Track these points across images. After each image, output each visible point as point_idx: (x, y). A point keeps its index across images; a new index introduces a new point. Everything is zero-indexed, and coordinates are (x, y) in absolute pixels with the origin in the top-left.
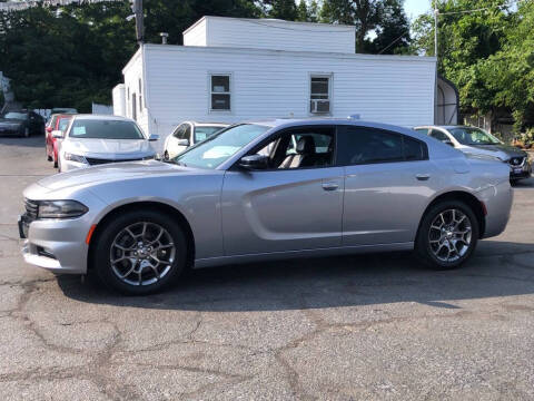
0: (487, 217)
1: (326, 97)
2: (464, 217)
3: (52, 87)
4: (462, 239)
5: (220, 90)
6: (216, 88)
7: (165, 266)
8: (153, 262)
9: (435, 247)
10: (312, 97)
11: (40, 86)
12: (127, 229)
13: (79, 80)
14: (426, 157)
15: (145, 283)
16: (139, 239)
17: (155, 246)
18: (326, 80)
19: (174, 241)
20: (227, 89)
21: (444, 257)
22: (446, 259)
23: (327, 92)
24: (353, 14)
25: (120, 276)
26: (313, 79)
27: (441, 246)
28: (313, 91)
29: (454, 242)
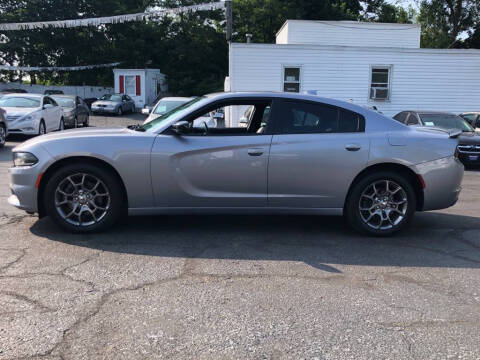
0: (425, 190)
1: (386, 86)
2: (400, 188)
3: (193, 81)
4: (397, 209)
5: (291, 80)
6: (288, 78)
7: (102, 212)
8: (92, 208)
9: (366, 214)
10: (372, 85)
11: (186, 79)
12: (69, 178)
13: (213, 76)
14: (362, 129)
15: (84, 224)
16: (80, 187)
17: (94, 193)
18: (386, 70)
19: (110, 191)
20: (297, 79)
21: (376, 225)
22: (377, 227)
23: (386, 81)
24: (447, 18)
25: (64, 216)
26: (374, 70)
27: (372, 214)
28: (373, 80)
29: (388, 211)
